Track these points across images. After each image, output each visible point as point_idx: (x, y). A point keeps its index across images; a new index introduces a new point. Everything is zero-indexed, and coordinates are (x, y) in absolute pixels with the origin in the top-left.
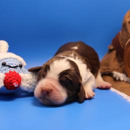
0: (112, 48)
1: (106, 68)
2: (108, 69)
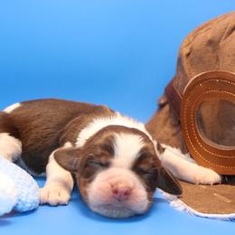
0: (162, 102)
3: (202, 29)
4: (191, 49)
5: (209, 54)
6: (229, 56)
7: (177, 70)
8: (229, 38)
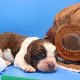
3: (62, 11)
4: (59, 19)
5: (66, 20)
6: (75, 21)
8: (74, 14)
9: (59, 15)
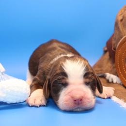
1: (99, 69)
2: (101, 70)
4: (123, 17)
7: (115, 29)
9: (123, 11)
